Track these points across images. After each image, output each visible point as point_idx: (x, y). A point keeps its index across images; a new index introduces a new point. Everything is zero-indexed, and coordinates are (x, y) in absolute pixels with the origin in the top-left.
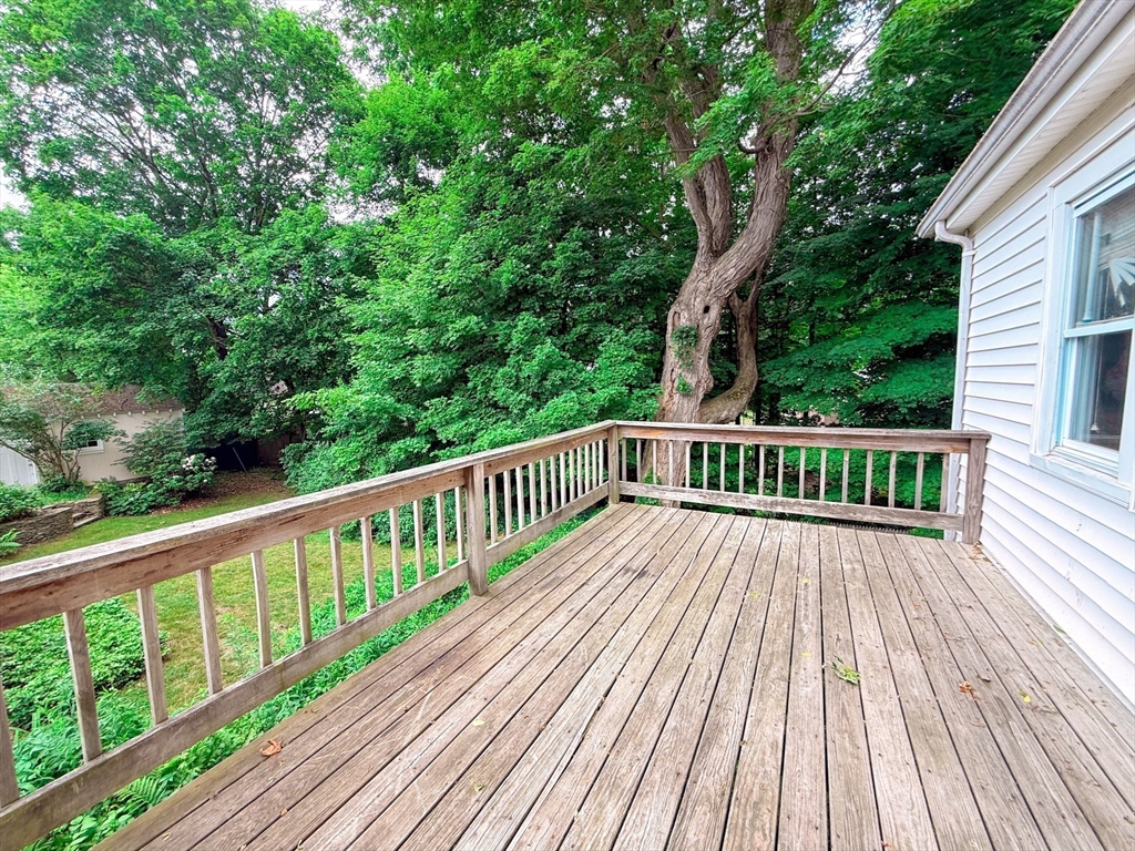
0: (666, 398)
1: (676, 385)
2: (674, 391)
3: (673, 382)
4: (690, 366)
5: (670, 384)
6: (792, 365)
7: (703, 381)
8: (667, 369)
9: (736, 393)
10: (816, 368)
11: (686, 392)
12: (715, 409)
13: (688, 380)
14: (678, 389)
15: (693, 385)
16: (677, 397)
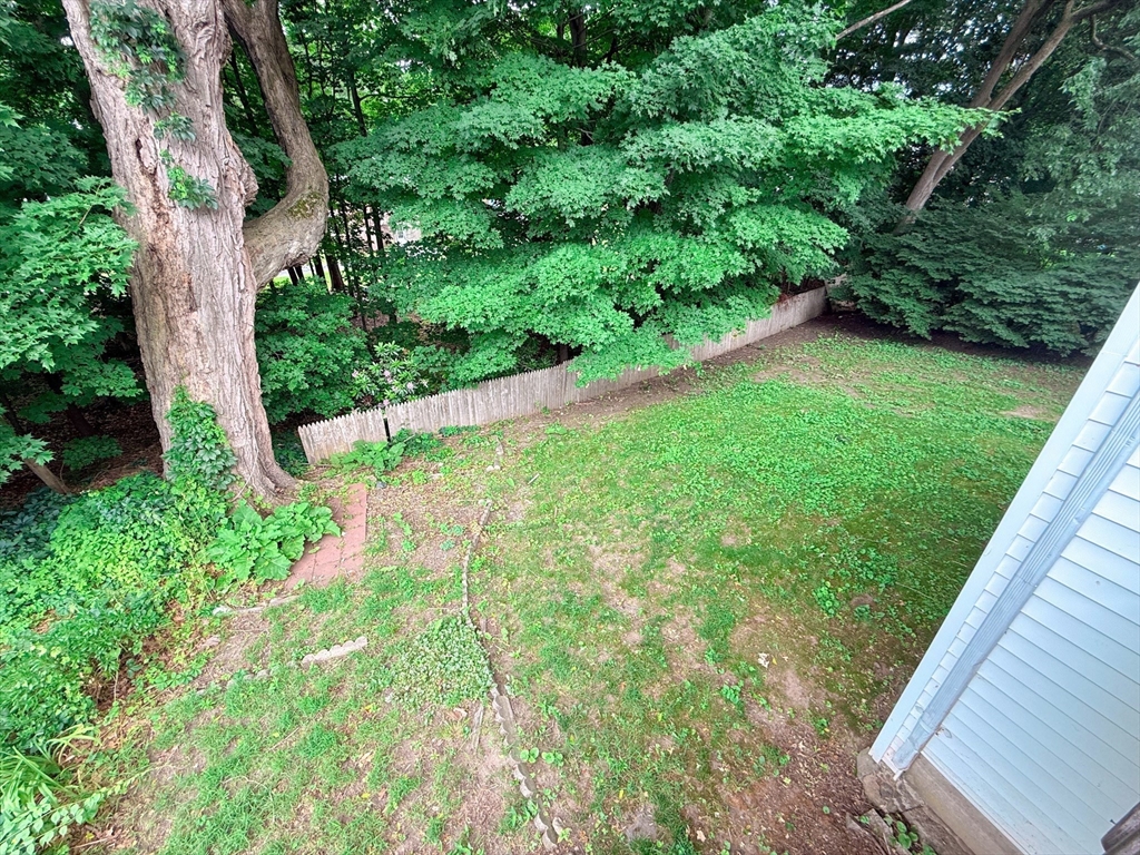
0: (149, 221)
1: (164, 182)
2: (166, 202)
3: (153, 176)
4: (185, 132)
5: (144, 181)
6: (390, 148)
7: (232, 175)
8: (118, 139)
9: (301, 204)
10: (429, 156)
11: (202, 204)
12: (274, 240)
13: (195, 173)
14: (174, 195)
15: (214, 183)
16: (179, 217)
